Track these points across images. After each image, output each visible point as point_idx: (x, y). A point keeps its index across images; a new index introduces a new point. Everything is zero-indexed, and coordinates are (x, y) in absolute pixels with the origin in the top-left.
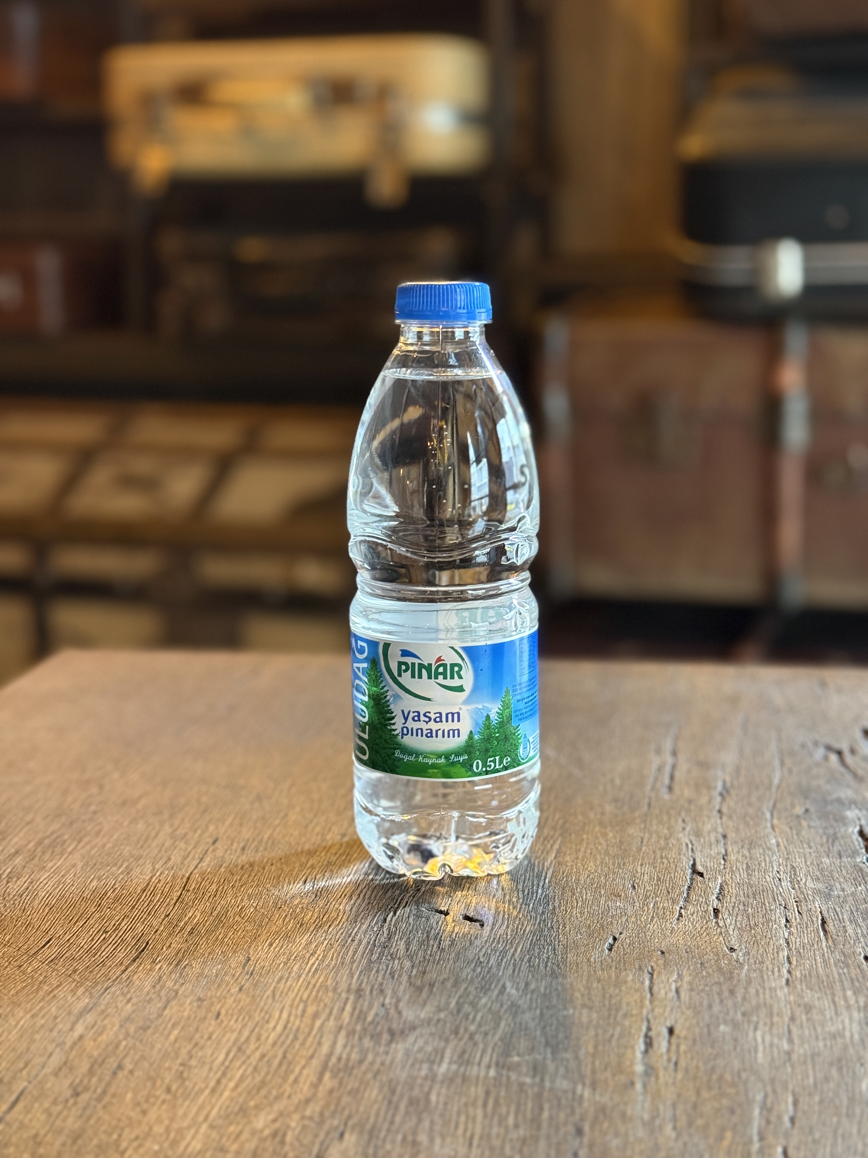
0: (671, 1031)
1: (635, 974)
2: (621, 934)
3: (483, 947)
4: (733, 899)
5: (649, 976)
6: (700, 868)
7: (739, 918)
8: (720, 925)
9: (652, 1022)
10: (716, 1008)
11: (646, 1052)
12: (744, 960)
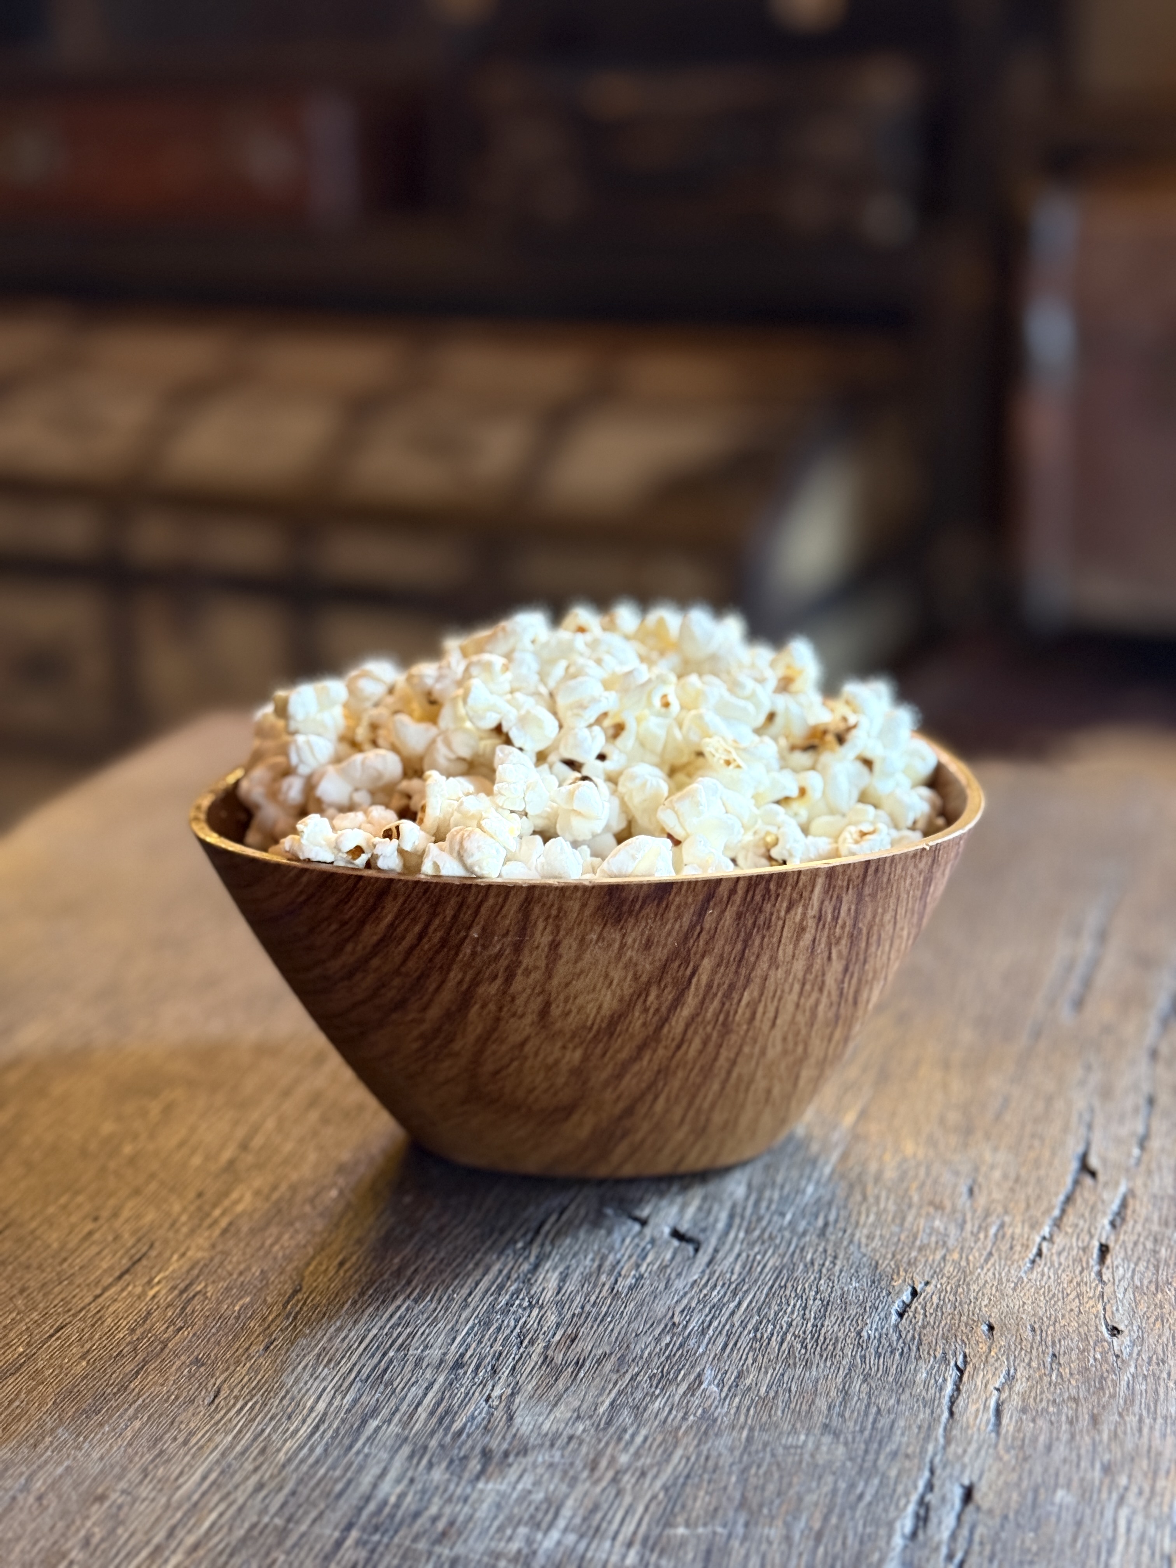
0: (968, 1495)
1: (932, 1368)
2: (927, 1283)
3: (686, 1294)
4: (1139, 1228)
5: (955, 1373)
6: (1094, 1162)
7: (1141, 1267)
8: (1105, 1278)
9: (938, 1472)
10: (1061, 1451)
11: (914, 1535)
12: (1130, 1354)
